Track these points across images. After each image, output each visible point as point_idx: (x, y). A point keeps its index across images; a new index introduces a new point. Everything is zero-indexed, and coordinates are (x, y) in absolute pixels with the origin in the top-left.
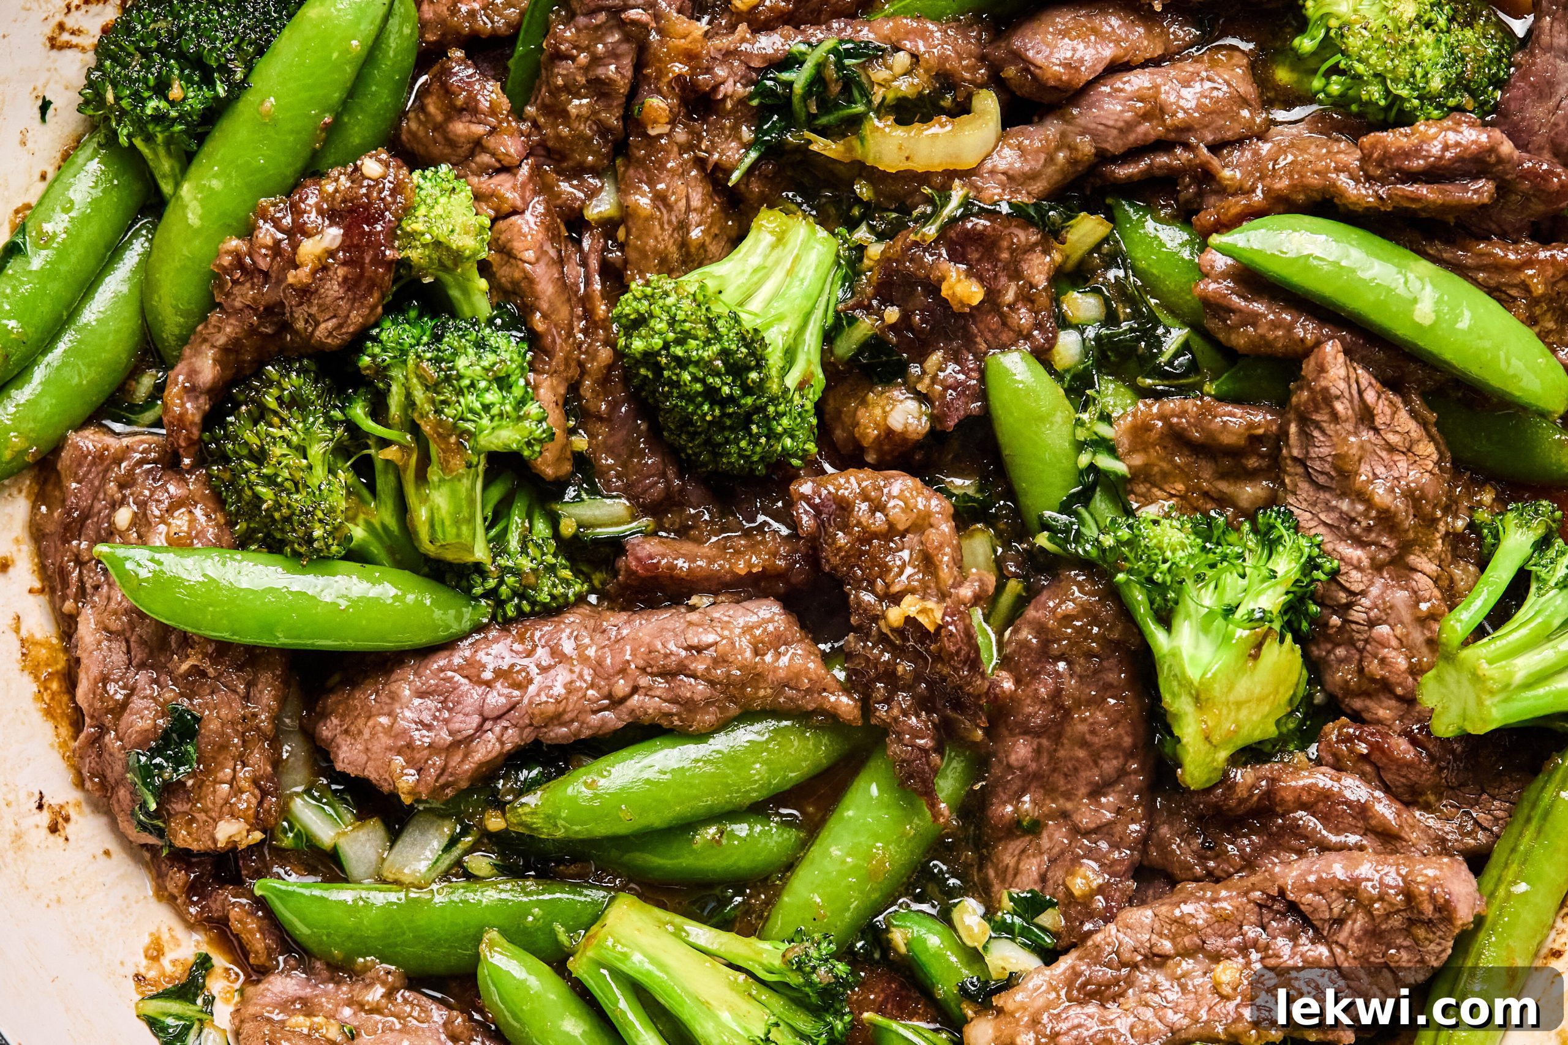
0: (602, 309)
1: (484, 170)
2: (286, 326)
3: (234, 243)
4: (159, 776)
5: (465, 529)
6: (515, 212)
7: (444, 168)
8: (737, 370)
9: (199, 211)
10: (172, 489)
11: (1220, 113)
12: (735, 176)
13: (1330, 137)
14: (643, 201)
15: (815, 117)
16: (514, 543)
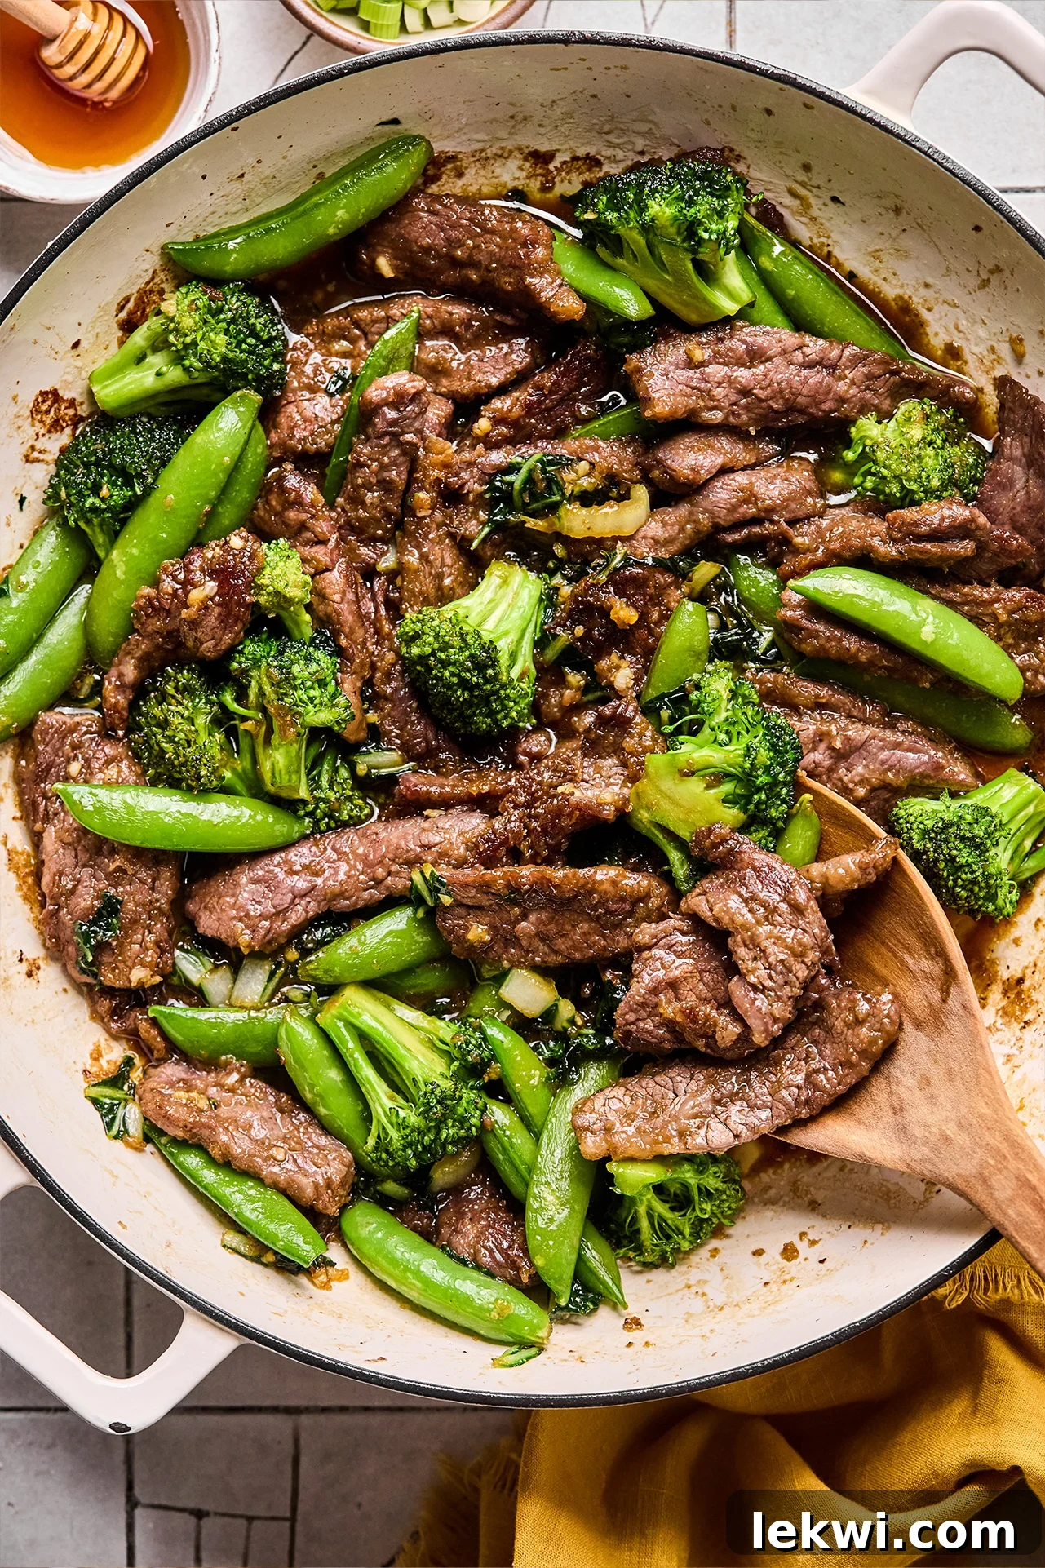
0: (387, 627)
1: (306, 543)
2: (181, 645)
3: (147, 590)
4: (94, 938)
5: (294, 777)
6: (327, 570)
7: (282, 541)
8: (480, 667)
9: (124, 568)
10: (107, 750)
11: (794, 500)
12: (475, 544)
13: (866, 514)
14: (413, 559)
15: (528, 504)
16: (325, 783)
